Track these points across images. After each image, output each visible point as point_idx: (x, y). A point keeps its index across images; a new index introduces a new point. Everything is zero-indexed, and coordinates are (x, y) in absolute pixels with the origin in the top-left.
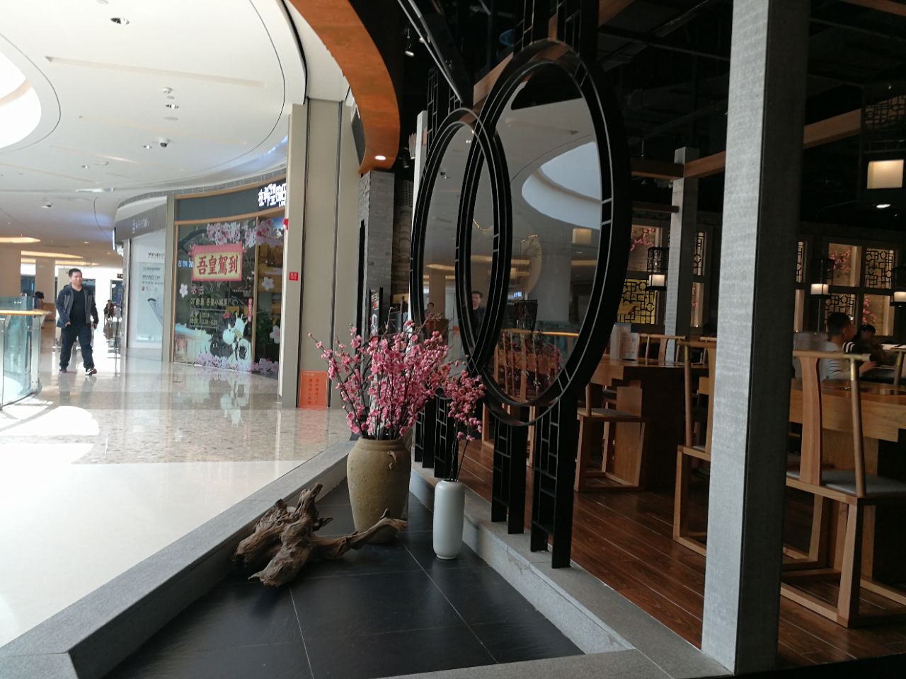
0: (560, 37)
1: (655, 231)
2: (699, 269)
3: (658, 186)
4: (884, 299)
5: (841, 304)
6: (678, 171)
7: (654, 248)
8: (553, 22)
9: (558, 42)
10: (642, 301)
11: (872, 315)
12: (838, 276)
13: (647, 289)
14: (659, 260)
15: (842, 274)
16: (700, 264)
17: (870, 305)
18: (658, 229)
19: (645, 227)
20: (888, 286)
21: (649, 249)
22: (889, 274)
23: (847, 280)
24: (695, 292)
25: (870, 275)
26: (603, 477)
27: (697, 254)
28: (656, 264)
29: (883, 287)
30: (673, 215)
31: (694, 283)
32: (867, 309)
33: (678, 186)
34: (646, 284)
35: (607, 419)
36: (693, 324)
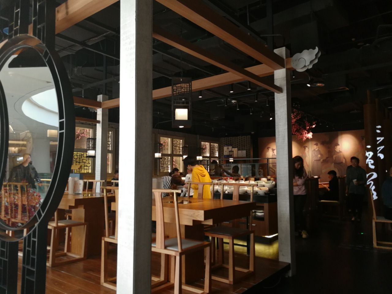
0: (34, 34)
1: (90, 130)
2: (110, 148)
3: (90, 111)
4: (180, 158)
5: (166, 161)
6: (99, 105)
7: (90, 138)
8: (31, 27)
9: (33, 37)
10: (84, 163)
11: (176, 164)
12: (164, 150)
13: (87, 157)
14: (92, 144)
15: (165, 149)
16: (110, 146)
17: (176, 161)
18: (91, 130)
19: (85, 129)
20: (181, 153)
21: (87, 139)
22: (181, 149)
23: (167, 151)
24: (109, 158)
25: (175, 149)
26: (65, 255)
27: (109, 141)
28: (91, 145)
29: (179, 154)
30: (98, 124)
31: (108, 154)
32: (175, 162)
33: (99, 112)
34: (87, 154)
35: (67, 226)
36: (108, 171)
